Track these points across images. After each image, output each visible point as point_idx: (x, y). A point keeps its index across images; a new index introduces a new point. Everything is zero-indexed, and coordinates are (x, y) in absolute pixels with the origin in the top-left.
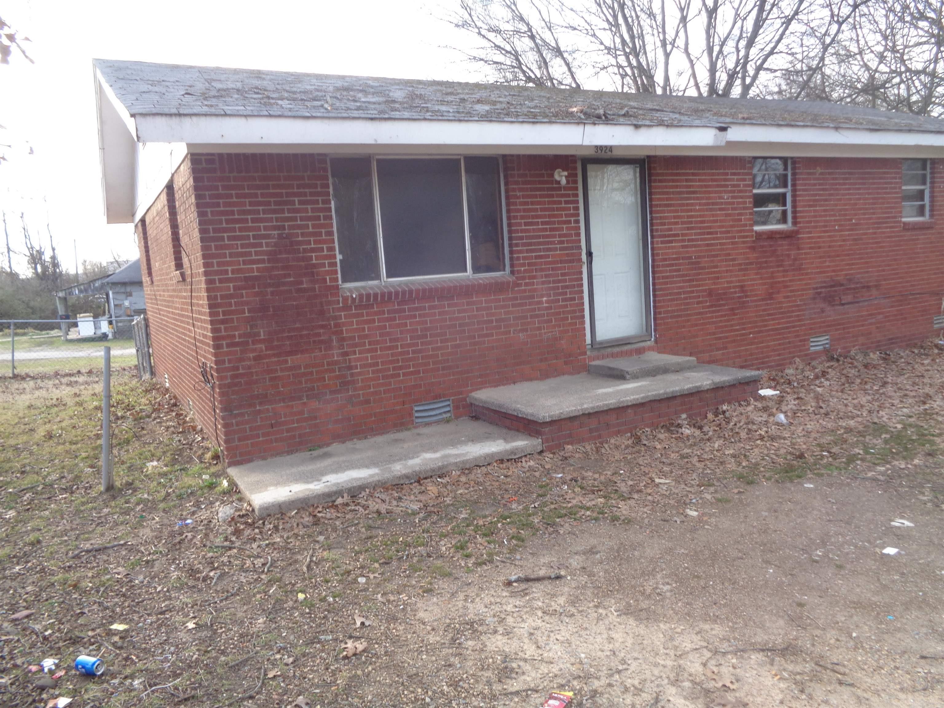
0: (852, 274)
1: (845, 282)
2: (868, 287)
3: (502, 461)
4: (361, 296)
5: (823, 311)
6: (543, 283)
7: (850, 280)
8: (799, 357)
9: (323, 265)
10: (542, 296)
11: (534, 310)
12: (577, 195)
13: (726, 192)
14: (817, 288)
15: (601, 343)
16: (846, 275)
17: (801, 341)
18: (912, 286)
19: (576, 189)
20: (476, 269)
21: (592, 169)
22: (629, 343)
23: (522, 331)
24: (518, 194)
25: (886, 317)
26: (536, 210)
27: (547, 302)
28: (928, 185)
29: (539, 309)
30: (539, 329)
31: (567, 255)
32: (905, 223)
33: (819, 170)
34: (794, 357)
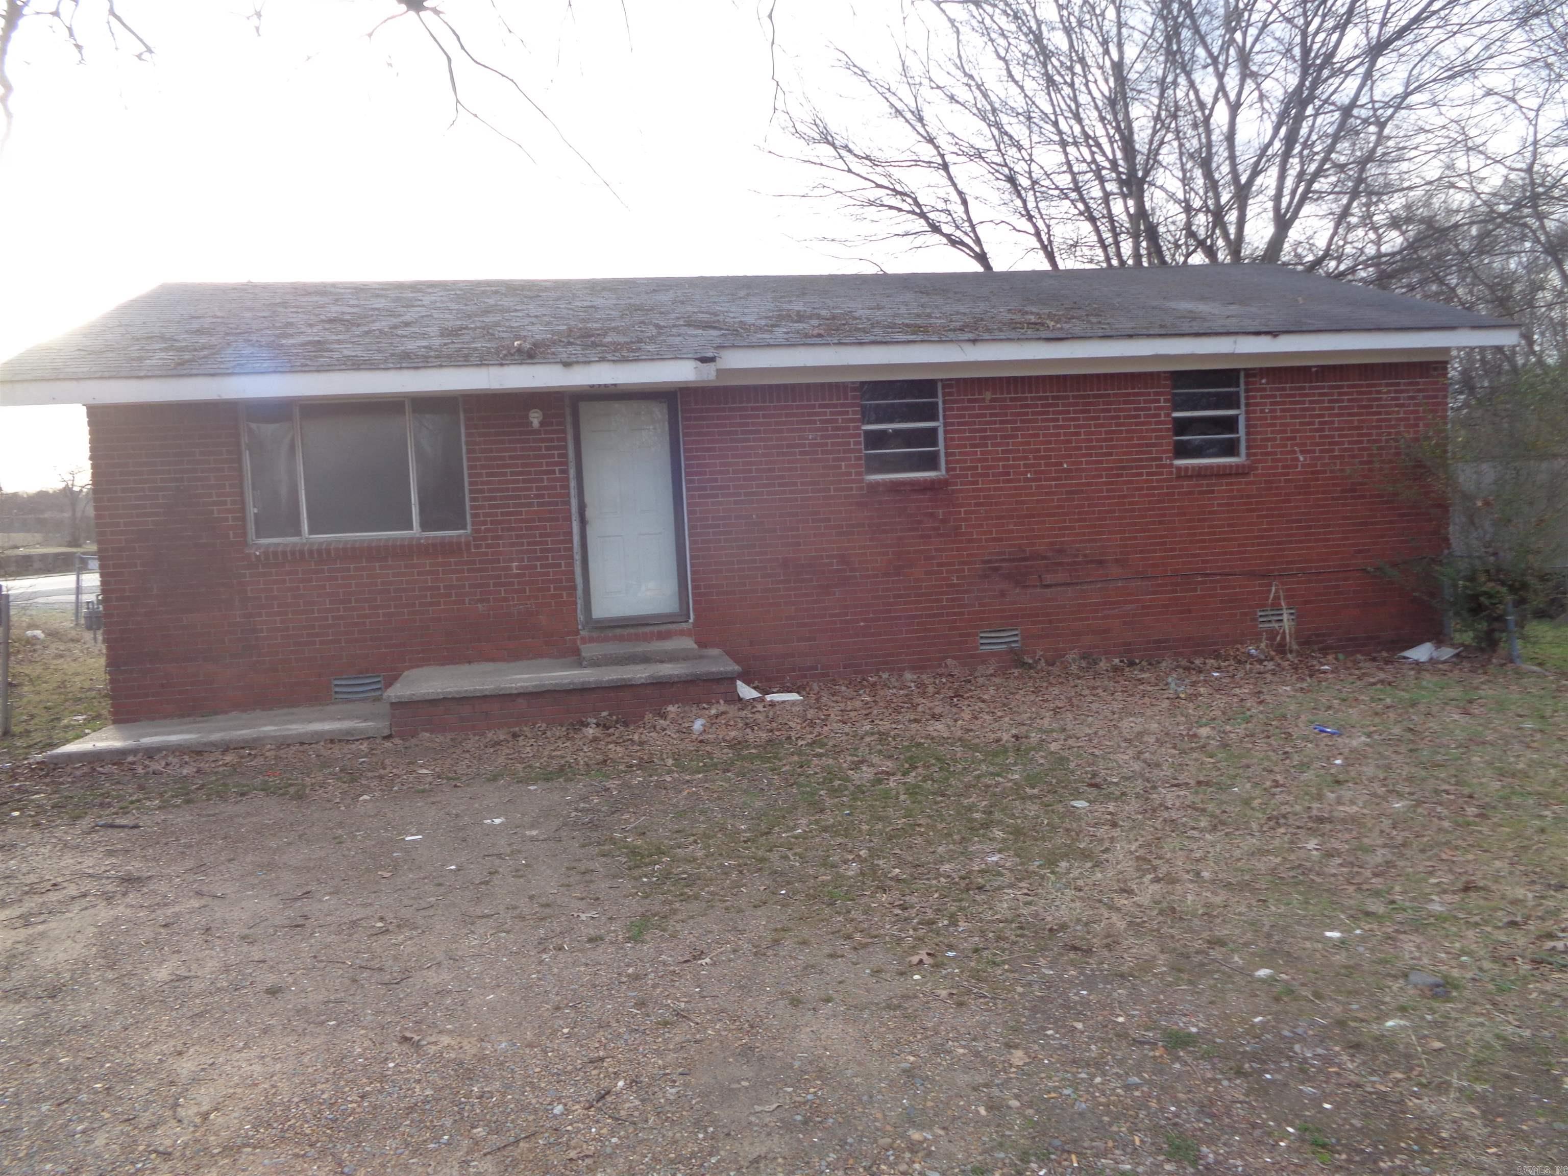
0: (1062, 543)
1: (1050, 554)
2: (1101, 562)
3: (332, 741)
4: (266, 554)
5: (1003, 594)
6: (513, 545)
7: (1060, 551)
8: (954, 658)
9: (226, 519)
10: (512, 560)
11: (500, 577)
12: (565, 439)
13: (810, 430)
14: (989, 561)
15: (599, 621)
16: (1052, 544)
17: (961, 635)
18: (1203, 562)
19: (564, 432)
20: (424, 526)
21: (583, 407)
22: (647, 625)
23: (481, 601)
24: (478, 439)
25: (1144, 607)
26: (502, 458)
27: (518, 568)
28: (1243, 408)
29: (506, 576)
30: (505, 599)
31: (550, 512)
32: (1179, 468)
33: (988, 395)
34: (947, 658)
